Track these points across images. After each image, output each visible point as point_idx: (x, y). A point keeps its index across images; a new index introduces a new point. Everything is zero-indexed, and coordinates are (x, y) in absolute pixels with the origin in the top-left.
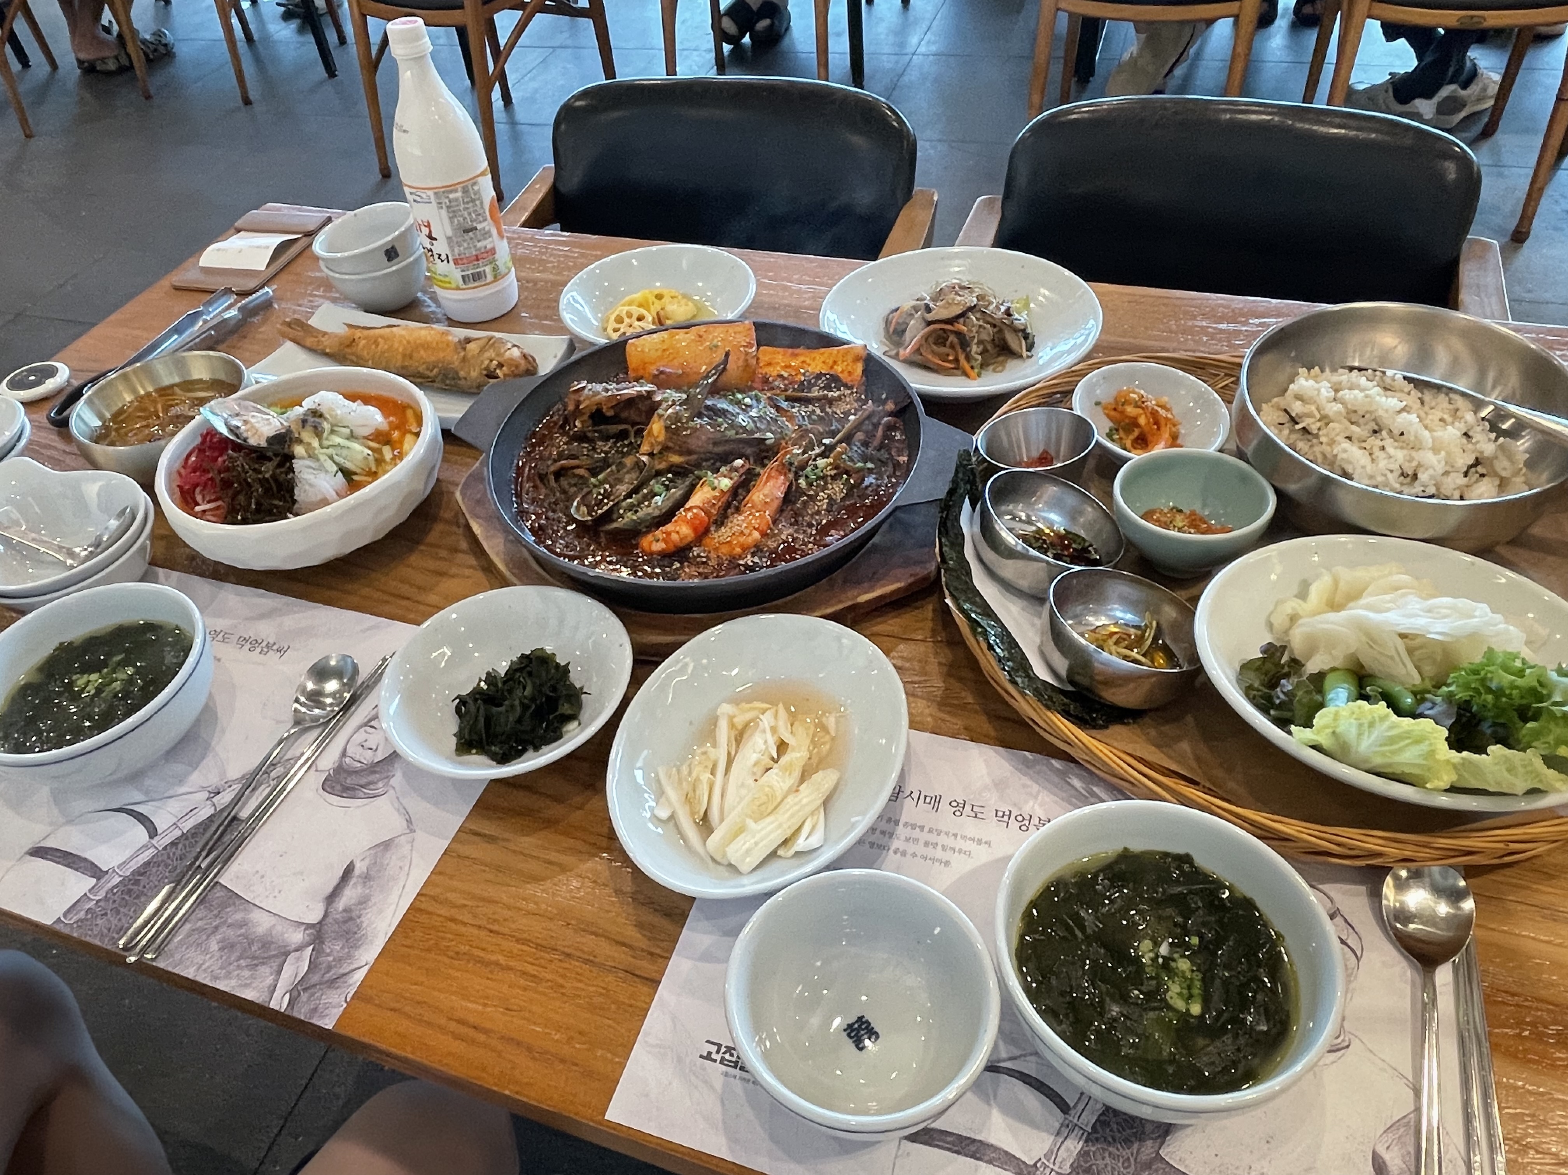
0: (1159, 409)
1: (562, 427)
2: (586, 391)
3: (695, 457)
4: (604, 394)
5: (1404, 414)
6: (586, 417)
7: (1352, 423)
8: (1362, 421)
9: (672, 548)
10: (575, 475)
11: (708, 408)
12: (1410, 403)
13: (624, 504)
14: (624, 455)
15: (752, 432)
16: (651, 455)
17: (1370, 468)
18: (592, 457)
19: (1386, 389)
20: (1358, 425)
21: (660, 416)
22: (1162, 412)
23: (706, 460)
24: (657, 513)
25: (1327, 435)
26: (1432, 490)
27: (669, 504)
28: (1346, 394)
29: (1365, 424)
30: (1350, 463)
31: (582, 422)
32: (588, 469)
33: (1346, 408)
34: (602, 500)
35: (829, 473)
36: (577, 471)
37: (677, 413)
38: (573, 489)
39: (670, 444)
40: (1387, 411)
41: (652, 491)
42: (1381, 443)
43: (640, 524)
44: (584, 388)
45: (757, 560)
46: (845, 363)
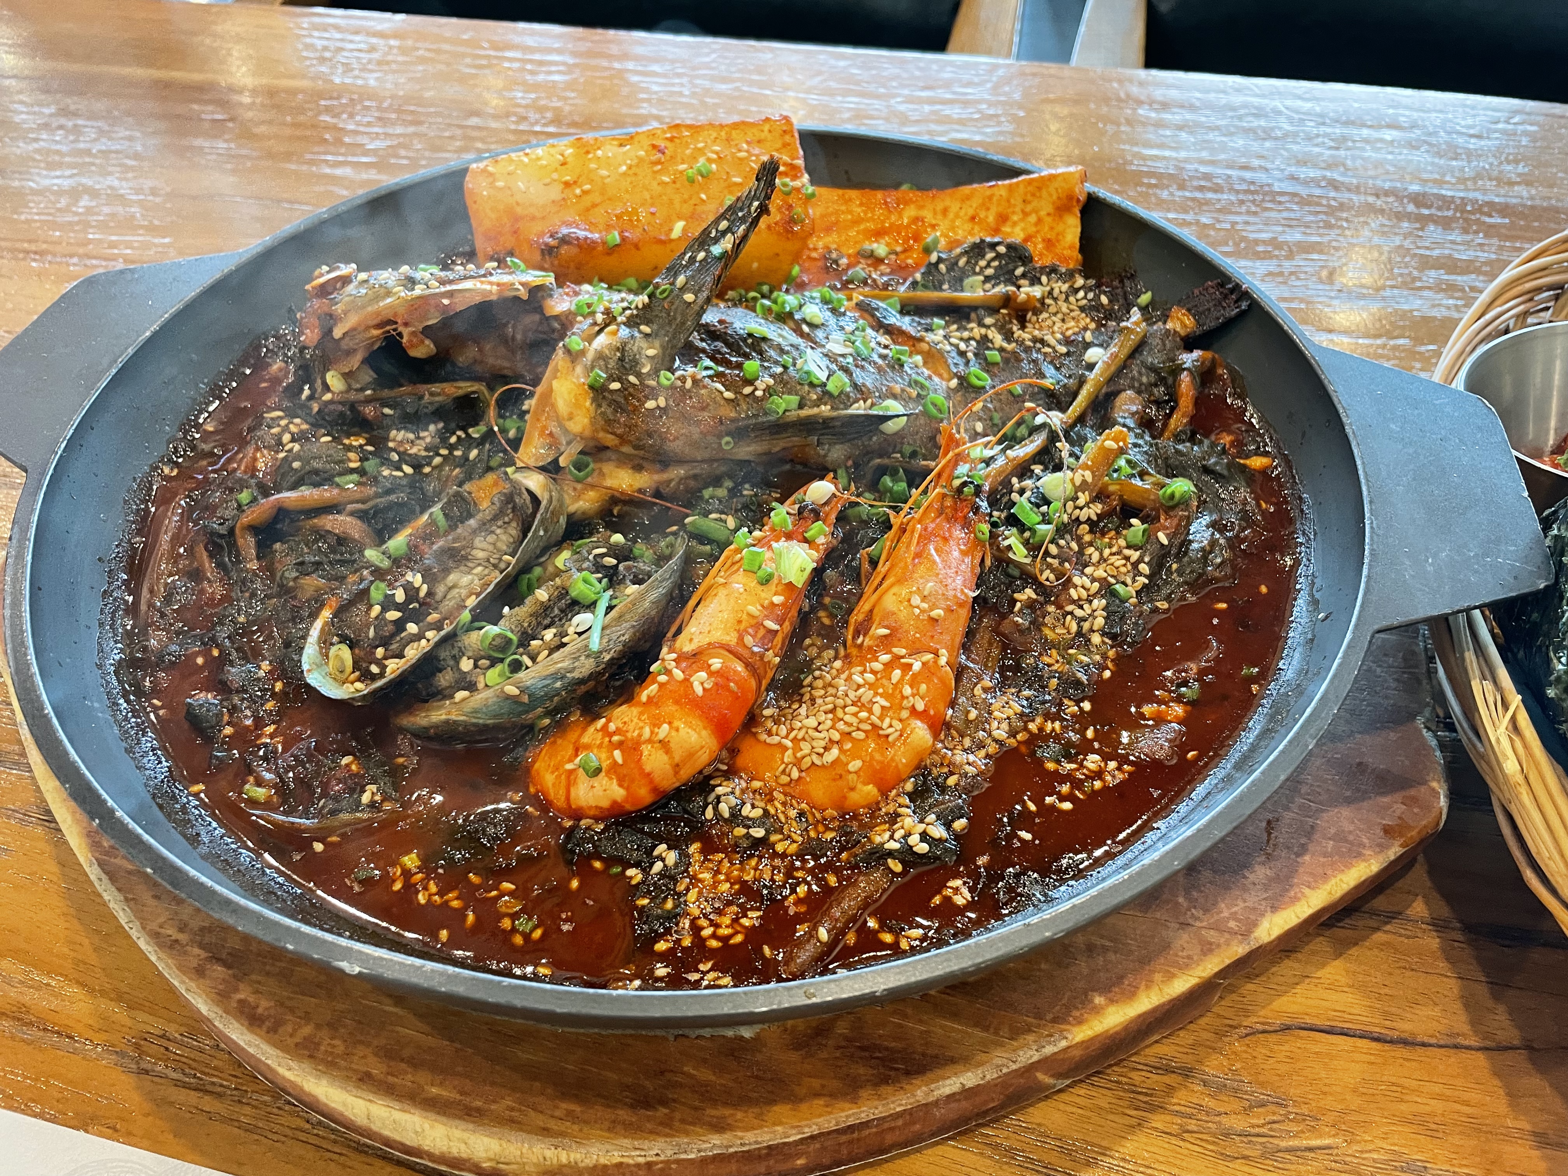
1: (294, 391)
2: (350, 288)
3: (677, 472)
4: (403, 293)
6: (355, 362)
9: (644, 795)
10: (321, 535)
11: (711, 334)
13: (474, 639)
14: (471, 472)
15: (841, 399)
16: (552, 469)
18: (375, 480)
21: (574, 356)
23: (716, 482)
24: (585, 667)
27: (624, 633)
31: (347, 376)
32: (362, 515)
34: (400, 625)
35: (1084, 515)
36: (329, 522)
37: (622, 348)
38: (313, 582)
39: (609, 440)
41: (564, 592)
43: (529, 708)
44: (345, 280)
45: (938, 831)
46: (1033, 218)
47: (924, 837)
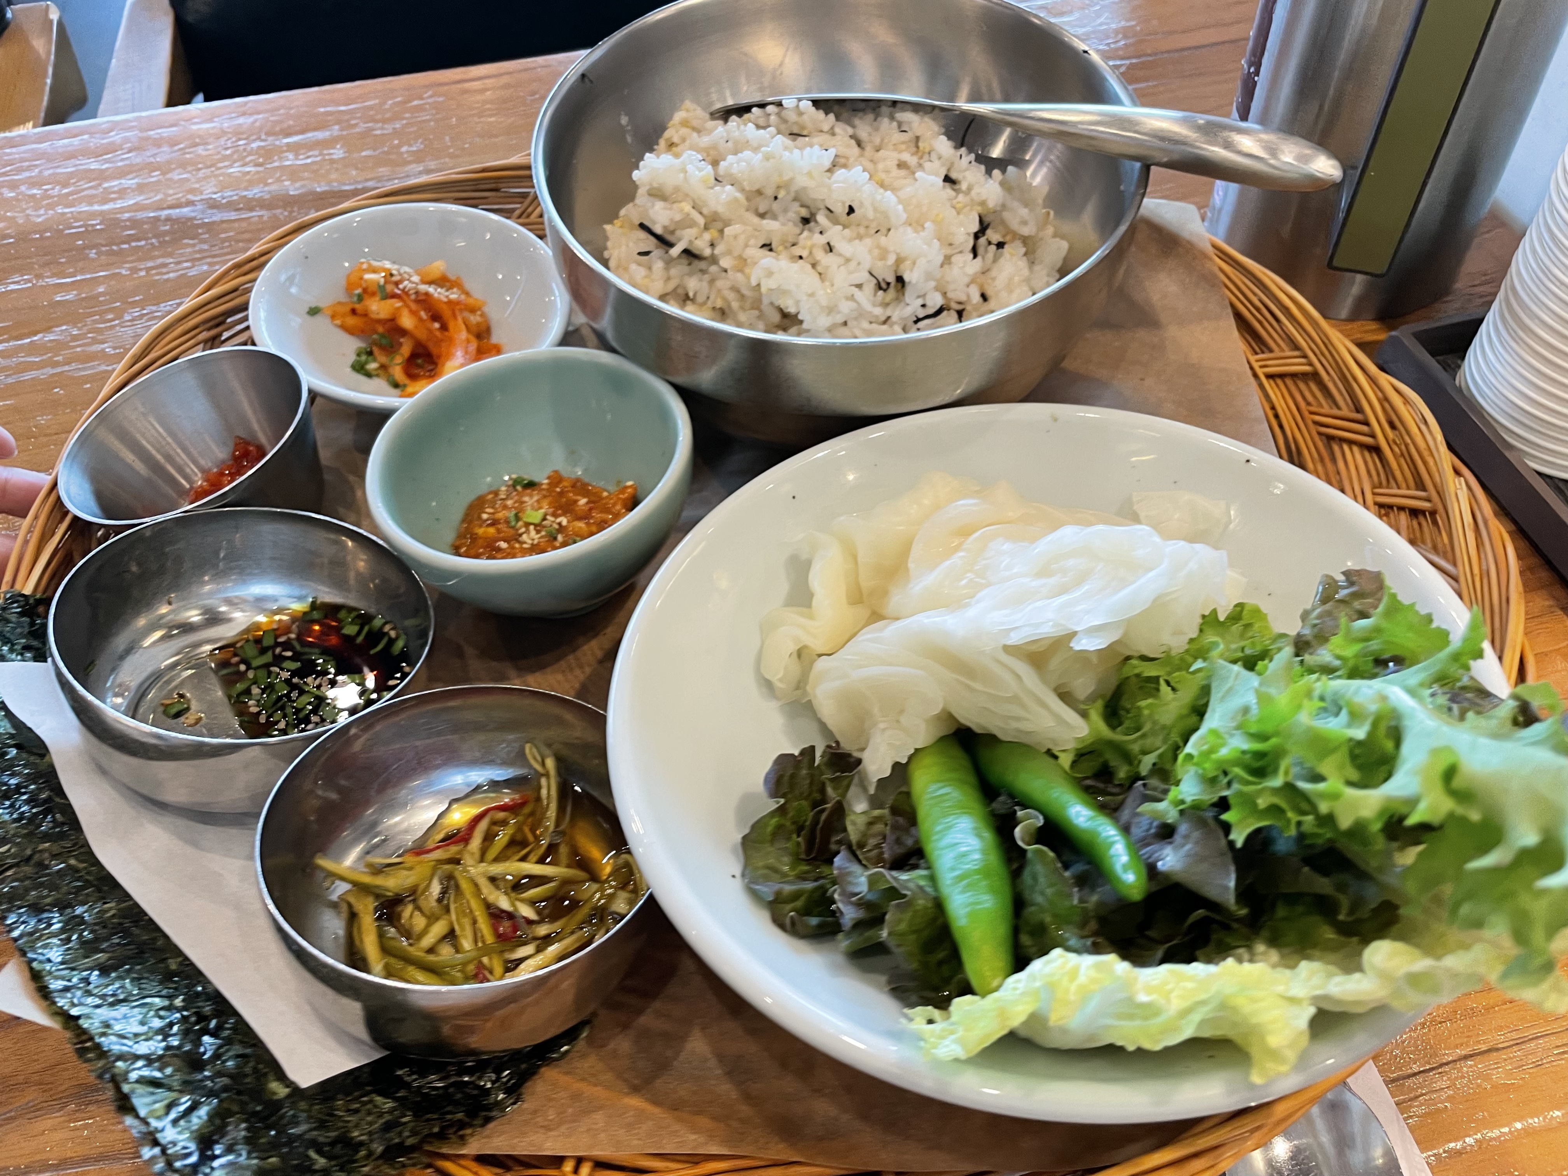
0: (431, 289)
5: (840, 173)
7: (762, 216)
8: (776, 206)
12: (843, 150)
17: (823, 294)
19: (794, 135)
20: (775, 217)
22: (437, 293)
25: (729, 252)
26: (936, 301)
28: (731, 164)
29: (785, 211)
30: (785, 292)
33: (743, 190)
40: (809, 174)
42: (822, 240)
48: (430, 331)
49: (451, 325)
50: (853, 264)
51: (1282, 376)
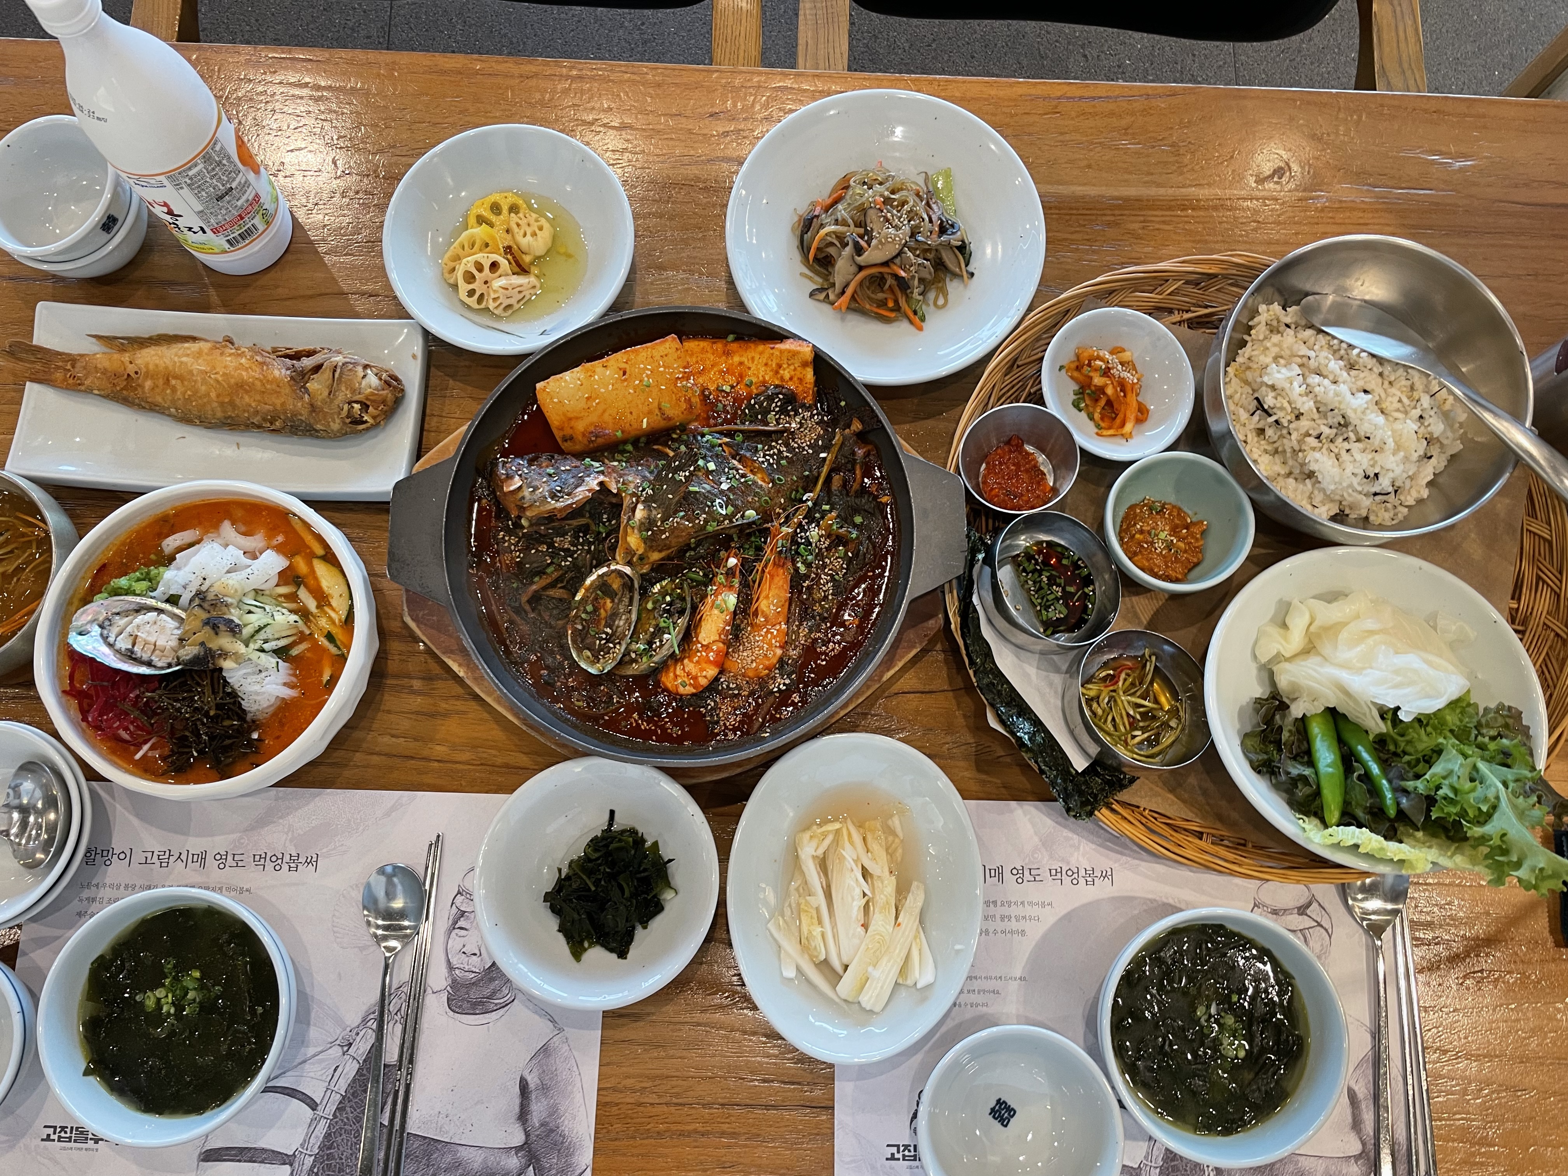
0: (1125, 375)
9: (700, 687)
15: (733, 515)
22: (1128, 377)
26: (1388, 490)
29: (1333, 417)
35: (823, 546)
37: (649, 518)
42: (1348, 447)
43: (658, 667)
45: (787, 681)
46: (792, 367)
47: (784, 684)
48: (1118, 397)
49: (1129, 395)
50: (1358, 464)
51: (1535, 534)
